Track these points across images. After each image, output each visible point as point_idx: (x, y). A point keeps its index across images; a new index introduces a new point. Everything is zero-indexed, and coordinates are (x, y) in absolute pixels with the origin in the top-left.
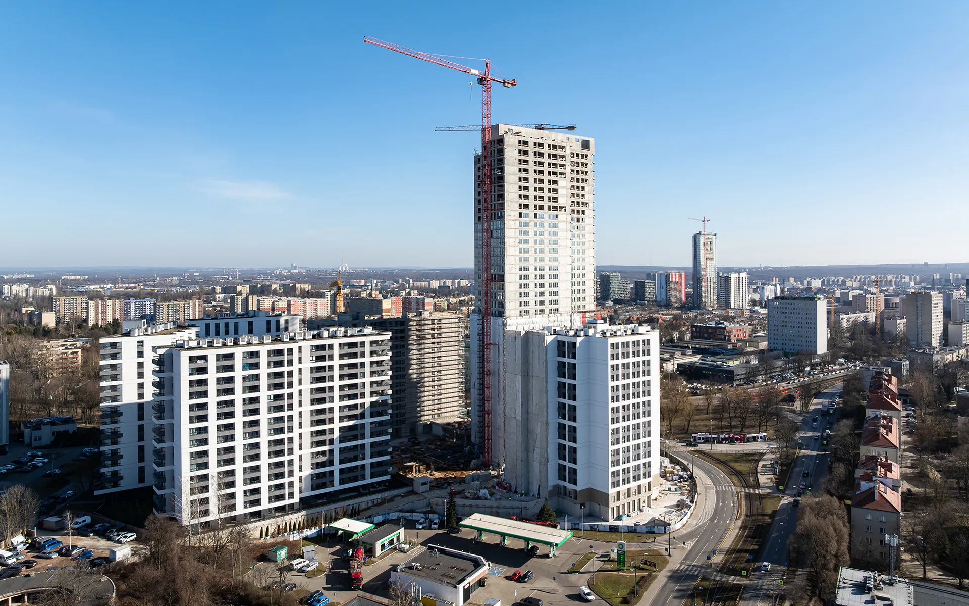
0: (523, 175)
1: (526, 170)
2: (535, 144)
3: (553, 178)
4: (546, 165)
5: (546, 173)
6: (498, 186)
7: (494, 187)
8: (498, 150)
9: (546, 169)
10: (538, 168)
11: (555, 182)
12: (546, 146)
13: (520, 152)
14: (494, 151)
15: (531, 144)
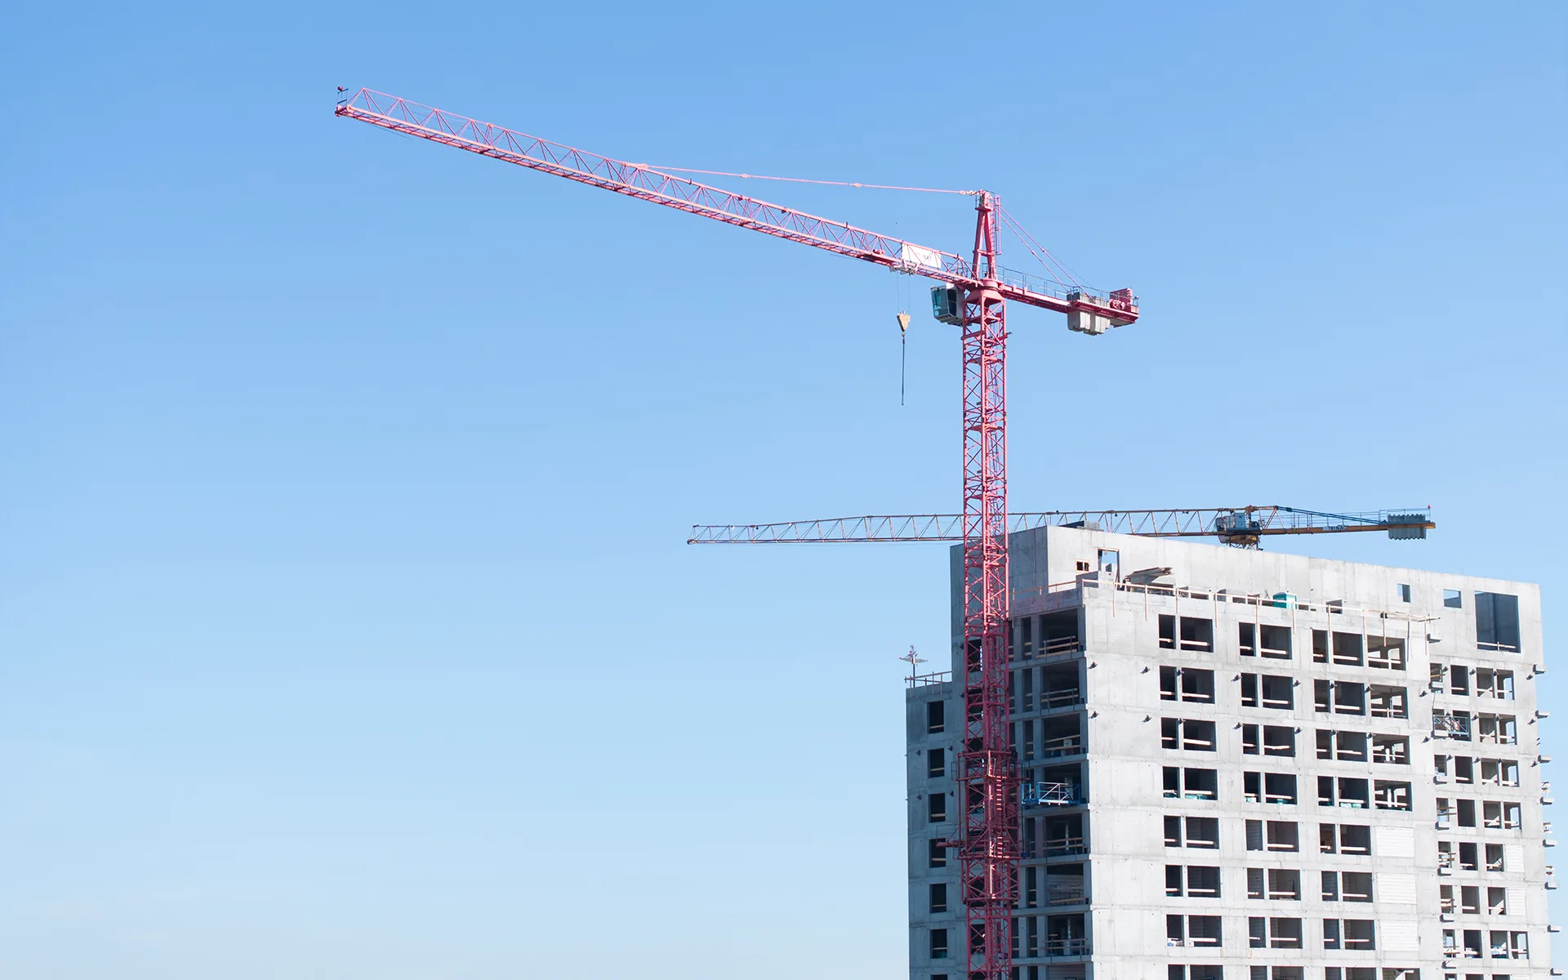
0: (1190, 805)
1: (1202, 780)
2: (1246, 632)
3: (1345, 813)
4: (1305, 744)
5: (1307, 789)
6: (1051, 870)
7: (1031, 872)
8: (1047, 671)
9: (1306, 766)
10: (1265, 764)
11: (1357, 837)
12: (1302, 644)
13: (1167, 678)
14: (1027, 673)
15: (1226, 636)
